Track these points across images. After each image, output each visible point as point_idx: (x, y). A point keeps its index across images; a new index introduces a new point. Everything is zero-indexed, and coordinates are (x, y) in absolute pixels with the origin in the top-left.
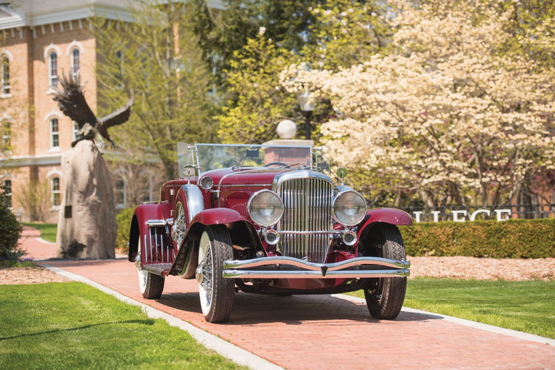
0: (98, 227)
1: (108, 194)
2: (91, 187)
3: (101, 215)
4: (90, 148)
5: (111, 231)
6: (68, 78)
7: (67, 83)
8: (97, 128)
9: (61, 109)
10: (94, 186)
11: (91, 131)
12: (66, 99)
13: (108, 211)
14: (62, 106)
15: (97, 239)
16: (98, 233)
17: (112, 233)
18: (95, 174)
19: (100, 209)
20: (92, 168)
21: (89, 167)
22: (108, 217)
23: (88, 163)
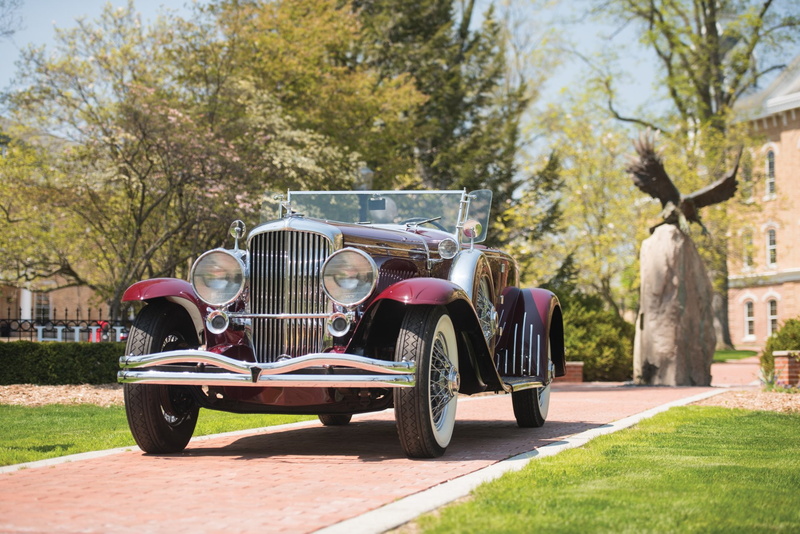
0: (676, 342)
1: (700, 298)
2: (669, 287)
3: (684, 326)
4: (671, 235)
5: (700, 348)
6: (644, 142)
7: (643, 149)
8: (681, 208)
9: (636, 184)
10: (674, 287)
11: (673, 213)
12: (641, 169)
13: (698, 320)
14: (637, 180)
15: (674, 358)
16: (675, 351)
17: (702, 351)
18: (676, 270)
19: (682, 319)
20: (671, 263)
21: (667, 261)
22: (696, 330)
23: (666, 255)
